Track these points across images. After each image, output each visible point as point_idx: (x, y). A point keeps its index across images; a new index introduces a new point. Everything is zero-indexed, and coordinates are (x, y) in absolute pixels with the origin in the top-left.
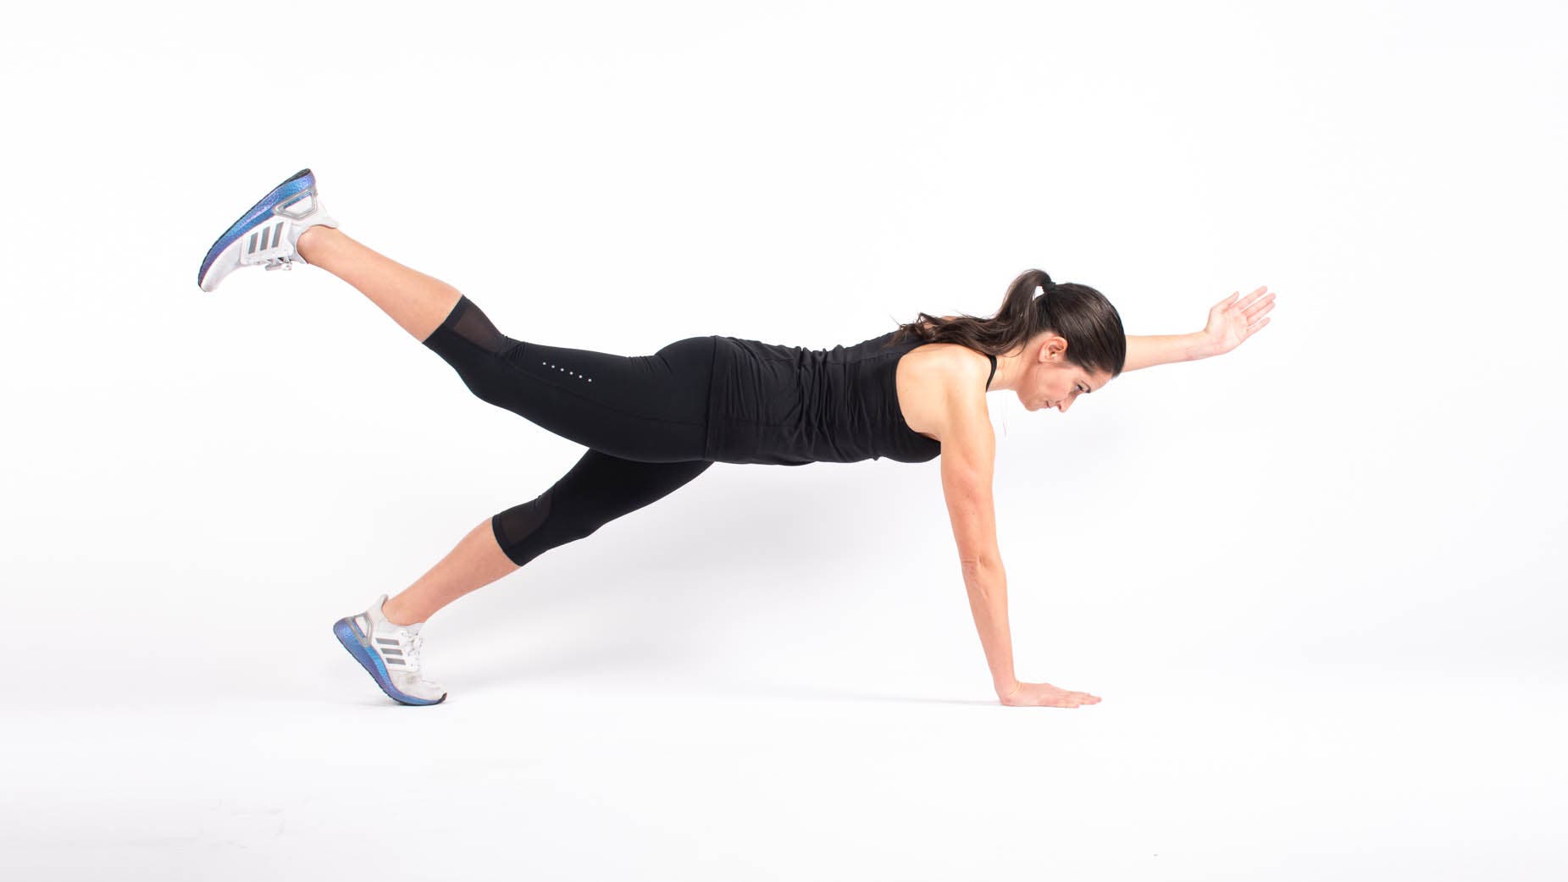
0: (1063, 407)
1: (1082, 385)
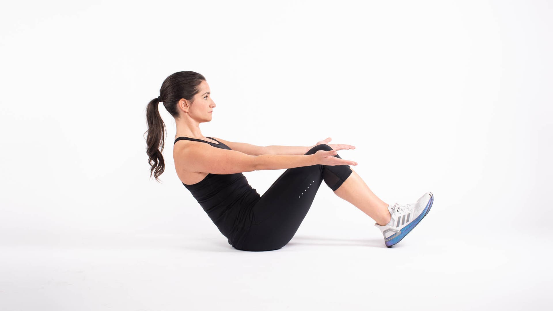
0: (213, 106)
1: (205, 96)
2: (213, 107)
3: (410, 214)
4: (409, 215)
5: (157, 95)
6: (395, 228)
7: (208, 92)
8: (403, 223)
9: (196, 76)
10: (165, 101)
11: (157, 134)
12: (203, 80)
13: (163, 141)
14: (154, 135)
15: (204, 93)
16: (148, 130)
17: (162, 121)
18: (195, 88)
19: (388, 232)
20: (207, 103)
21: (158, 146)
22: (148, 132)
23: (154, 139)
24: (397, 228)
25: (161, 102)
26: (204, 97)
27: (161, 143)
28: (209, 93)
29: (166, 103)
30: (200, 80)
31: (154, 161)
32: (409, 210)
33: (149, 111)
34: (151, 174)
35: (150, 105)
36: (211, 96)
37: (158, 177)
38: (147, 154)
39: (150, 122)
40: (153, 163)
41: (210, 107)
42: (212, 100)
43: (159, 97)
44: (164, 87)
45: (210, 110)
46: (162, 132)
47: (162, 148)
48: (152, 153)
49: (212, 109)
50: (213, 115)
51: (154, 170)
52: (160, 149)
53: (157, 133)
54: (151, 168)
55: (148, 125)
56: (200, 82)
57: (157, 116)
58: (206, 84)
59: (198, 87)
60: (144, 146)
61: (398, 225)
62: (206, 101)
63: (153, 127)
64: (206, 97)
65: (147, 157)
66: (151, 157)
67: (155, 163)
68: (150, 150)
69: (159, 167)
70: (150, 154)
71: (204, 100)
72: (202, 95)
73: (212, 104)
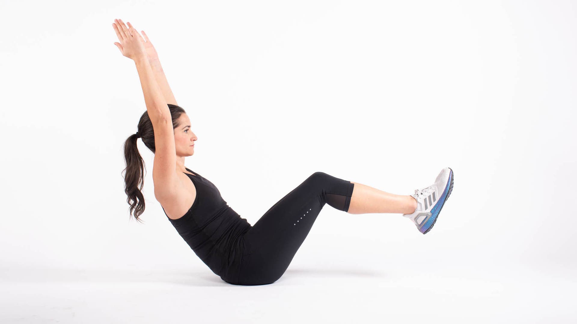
1: (185, 129)
2: (194, 140)
3: (434, 192)
4: (434, 194)
5: (135, 131)
6: (424, 211)
7: (188, 125)
8: (431, 204)
9: (175, 109)
10: (144, 137)
11: (136, 172)
12: (183, 113)
13: (142, 179)
14: (132, 173)
15: (184, 127)
16: (126, 168)
17: (140, 158)
18: (174, 121)
19: (418, 218)
20: (188, 137)
21: (137, 184)
22: (126, 170)
23: (132, 177)
24: (426, 210)
25: (139, 138)
26: (185, 131)
27: (140, 181)
28: (189, 127)
29: (145, 139)
30: (180, 113)
31: (133, 200)
32: (432, 189)
33: (127, 147)
34: (131, 214)
35: (128, 142)
36: (192, 129)
37: (138, 217)
38: (126, 193)
39: (128, 160)
40: (132, 202)
41: (191, 140)
42: (193, 133)
43: (137, 133)
44: (142, 122)
45: (191, 143)
46: (141, 171)
47: (141, 186)
48: (131, 192)
49: (194, 142)
50: (195, 149)
51: (134, 210)
52: (139, 187)
53: (135, 170)
54: (130, 208)
55: (126, 163)
56: (180, 115)
57: (135, 154)
58: (187, 117)
59: (177, 121)
60: (122, 185)
61: (426, 208)
62: (187, 135)
63: (131, 165)
64: (187, 130)
65: (126, 196)
66: (130, 196)
67: (134, 202)
68: (128, 189)
69: (139, 206)
70: (128, 193)
71: (185, 134)
72: (182, 128)
73: (192, 138)
